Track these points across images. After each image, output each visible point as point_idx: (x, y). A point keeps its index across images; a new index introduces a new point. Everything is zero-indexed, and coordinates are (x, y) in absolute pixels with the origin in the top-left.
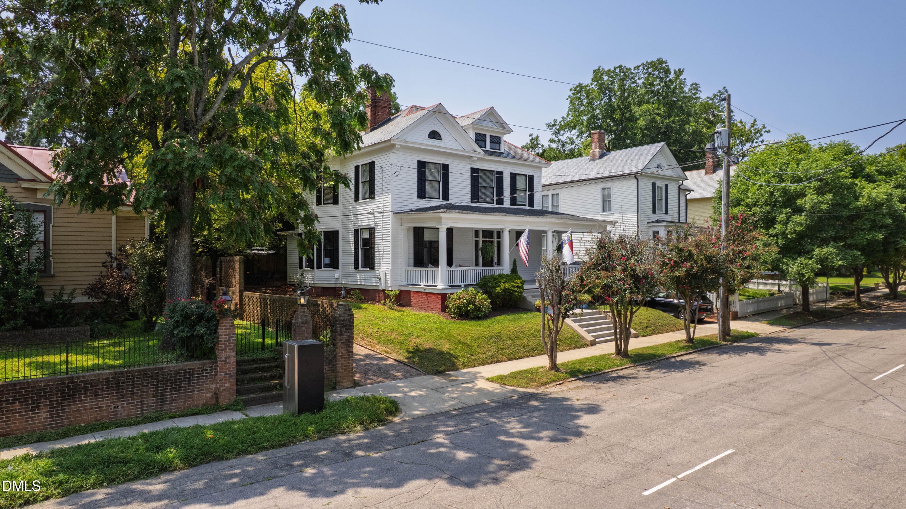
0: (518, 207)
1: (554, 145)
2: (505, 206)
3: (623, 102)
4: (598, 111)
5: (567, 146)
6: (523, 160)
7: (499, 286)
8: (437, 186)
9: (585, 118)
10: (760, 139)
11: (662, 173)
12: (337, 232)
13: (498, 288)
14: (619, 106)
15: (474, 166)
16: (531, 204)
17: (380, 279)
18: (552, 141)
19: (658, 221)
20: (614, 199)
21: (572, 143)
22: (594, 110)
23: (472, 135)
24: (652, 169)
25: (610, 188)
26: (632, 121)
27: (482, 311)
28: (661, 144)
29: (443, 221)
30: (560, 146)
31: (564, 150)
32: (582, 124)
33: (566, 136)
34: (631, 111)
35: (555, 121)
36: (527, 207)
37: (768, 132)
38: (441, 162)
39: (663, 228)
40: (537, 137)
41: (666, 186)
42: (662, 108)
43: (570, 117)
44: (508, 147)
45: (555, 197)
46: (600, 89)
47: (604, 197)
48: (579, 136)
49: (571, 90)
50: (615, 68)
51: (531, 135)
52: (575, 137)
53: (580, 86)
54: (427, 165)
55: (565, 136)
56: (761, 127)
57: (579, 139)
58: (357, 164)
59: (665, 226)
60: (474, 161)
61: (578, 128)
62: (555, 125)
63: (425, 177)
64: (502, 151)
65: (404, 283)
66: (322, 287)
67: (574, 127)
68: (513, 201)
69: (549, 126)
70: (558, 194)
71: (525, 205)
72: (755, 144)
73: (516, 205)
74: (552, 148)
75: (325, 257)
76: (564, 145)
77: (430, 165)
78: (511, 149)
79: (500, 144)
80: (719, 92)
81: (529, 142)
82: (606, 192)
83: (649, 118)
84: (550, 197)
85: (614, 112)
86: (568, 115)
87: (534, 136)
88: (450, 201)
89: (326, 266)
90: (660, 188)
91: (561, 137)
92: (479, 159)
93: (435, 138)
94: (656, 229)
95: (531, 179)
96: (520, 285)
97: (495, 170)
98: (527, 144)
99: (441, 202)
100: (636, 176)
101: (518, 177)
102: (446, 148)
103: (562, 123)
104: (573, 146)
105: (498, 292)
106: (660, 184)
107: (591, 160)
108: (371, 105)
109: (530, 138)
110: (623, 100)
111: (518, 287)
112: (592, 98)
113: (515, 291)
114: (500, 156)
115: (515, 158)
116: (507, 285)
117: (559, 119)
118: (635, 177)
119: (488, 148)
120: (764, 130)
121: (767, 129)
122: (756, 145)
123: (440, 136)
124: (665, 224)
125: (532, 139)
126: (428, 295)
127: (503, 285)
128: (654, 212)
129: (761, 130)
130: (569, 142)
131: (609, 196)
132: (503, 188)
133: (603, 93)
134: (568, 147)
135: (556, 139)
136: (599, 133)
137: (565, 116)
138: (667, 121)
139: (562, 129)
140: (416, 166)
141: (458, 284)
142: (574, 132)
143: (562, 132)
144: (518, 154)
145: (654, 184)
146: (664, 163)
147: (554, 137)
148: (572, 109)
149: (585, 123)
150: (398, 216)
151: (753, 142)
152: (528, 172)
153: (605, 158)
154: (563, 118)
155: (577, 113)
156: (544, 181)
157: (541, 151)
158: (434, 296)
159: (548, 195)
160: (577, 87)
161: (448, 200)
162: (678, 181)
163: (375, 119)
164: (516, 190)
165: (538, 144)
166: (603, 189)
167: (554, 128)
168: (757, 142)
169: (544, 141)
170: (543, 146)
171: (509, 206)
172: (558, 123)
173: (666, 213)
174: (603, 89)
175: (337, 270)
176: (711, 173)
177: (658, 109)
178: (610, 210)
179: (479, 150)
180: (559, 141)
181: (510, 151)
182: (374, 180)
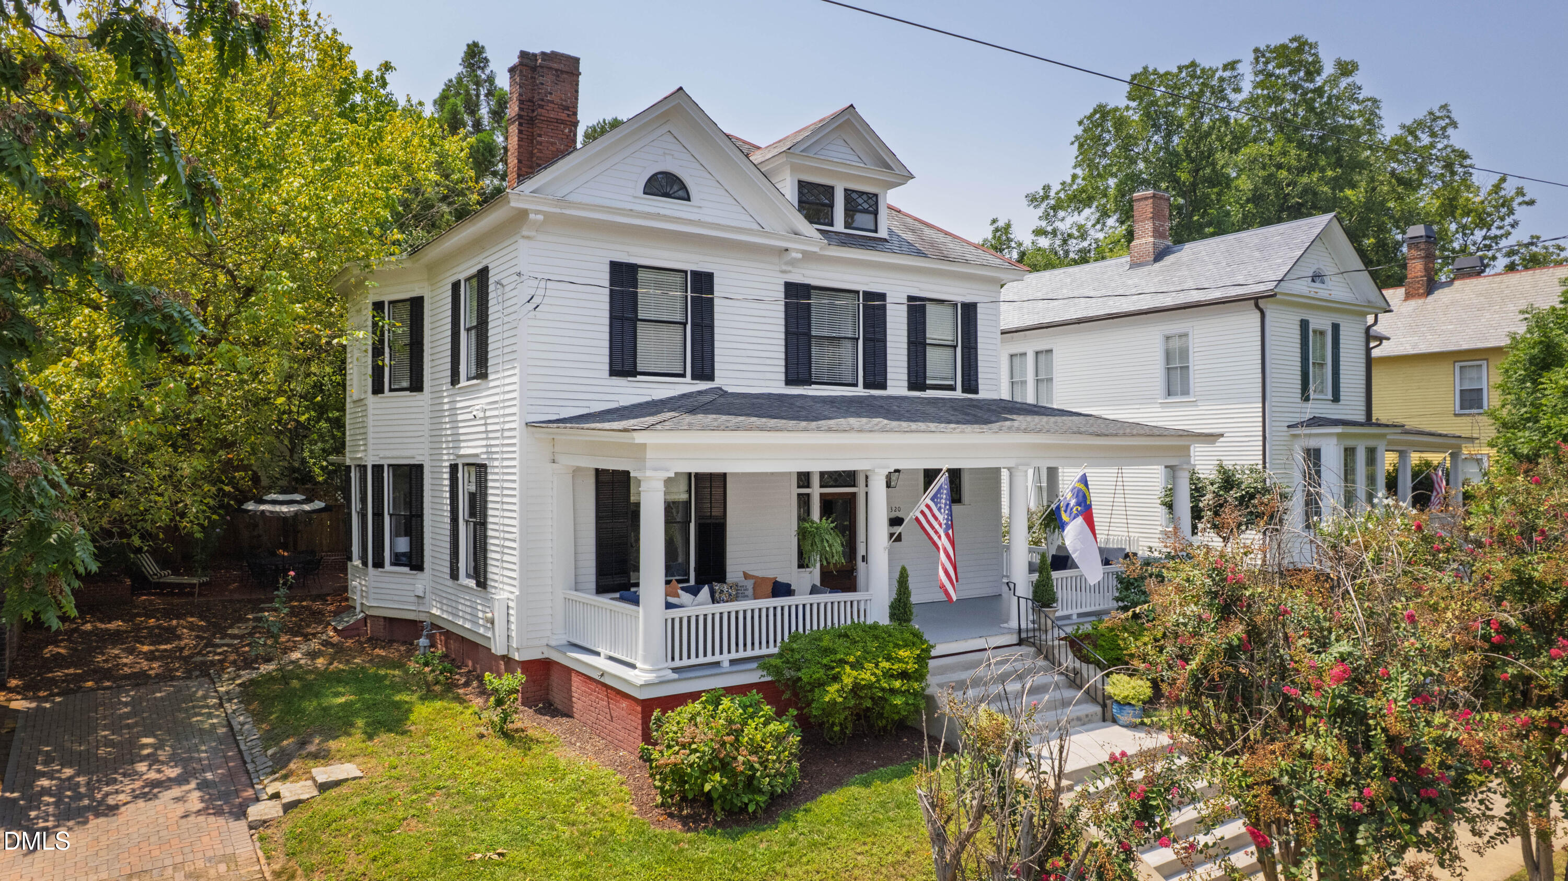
0: (930, 393)
1: (1044, 242)
2: (891, 391)
3: (1197, 144)
4: (1141, 165)
5: (1072, 242)
6: (945, 258)
7: (836, 678)
8: (679, 338)
9: (1112, 182)
10: (1508, 221)
11: (1323, 294)
12: (419, 468)
13: (833, 688)
14: (1187, 152)
15: (799, 276)
16: (971, 385)
17: (492, 623)
18: (1039, 232)
19: (1316, 422)
20: (1196, 363)
21: (1083, 236)
22: (1133, 161)
23: (790, 191)
24: (1302, 287)
25: (1186, 335)
26: (1220, 184)
27: (760, 791)
28: (1321, 221)
29: (649, 454)
30: (1058, 242)
31: (1067, 253)
32: (1105, 196)
33: (1069, 221)
34: (1214, 164)
35: (1047, 188)
36: (958, 394)
37: (1531, 203)
38: (689, 267)
39: (1334, 441)
40: (1008, 226)
41: (1336, 328)
42: (1293, 152)
43: (1079, 181)
44: (905, 224)
45: (1042, 358)
46: (1147, 115)
47: (1168, 356)
48: (1098, 222)
49: (1080, 123)
50: (1180, 69)
51: (994, 221)
52: (1090, 224)
53: (1102, 112)
54: (642, 275)
55: (1067, 222)
56: (1513, 193)
57: (1099, 227)
58: (454, 279)
59: (1339, 435)
60: (793, 263)
61: (1095, 204)
62: (1046, 197)
63: (635, 310)
64: (883, 233)
65: (560, 638)
66: (385, 618)
67: (1088, 202)
68: (917, 380)
69: (1033, 200)
70: (1050, 351)
71: (952, 388)
72: (1494, 232)
73: (923, 387)
74: (1039, 249)
75: (395, 534)
76: (1065, 242)
77: (651, 275)
78: (913, 231)
79: (876, 214)
80: (1431, 113)
81: (990, 236)
82: (1175, 344)
83: (1262, 173)
84: (1030, 359)
85: (1175, 165)
86: (1074, 177)
87: (1001, 224)
88: (718, 382)
89: (398, 560)
90: (1322, 333)
91: (1058, 224)
92: (808, 256)
93: (666, 195)
94: (1313, 443)
95: (969, 311)
96: (911, 667)
97: (861, 288)
98: (985, 240)
99: (688, 386)
100: (1257, 301)
101: (930, 309)
102: (699, 223)
103: (1062, 195)
104: (1085, 244)
105: (834, 703)
106: (1321, 322)
107: (1134, 265)
108: (520, 116)
109: (992, 228)
110: (1198, 136)
111: (904, 675)
112: (1129, 136)
113: (893, 691)
114: (874, 249)
115: (920, 254)
116: (866, 676)
117: (1055, 187)
118: (1257, 306)
119: (839, 225)
120: (1520, 199)
121: (1527, 199)
122: (1499, 232)
123: (684, 187)
124: (1339, 430)
125: (997, 230)
126: (612, 694)
127: (849, 677)
128: (1306, 398)
129: (1512, 199)
130: (1076, 234)
131: (1184, 353)
132: (884, 341)
133: (1154, 126)
134: (1075, 245)
135: (1049, 229)
136: (1154, 196)
137: (1069, 180)
138: (1305, 180)
139: (1062, 208)
140: (604, 278)
141: (709, 659)
142: (1087, 212)
143: (1061, 214)
144: (932, 244)
145: (1304, 325)
146: (1328, 268)
147: (1043, 224)
148: (1083, 161)
149: (1112, 192)
150: (541, 433)
151: (1489, 229)
152: (960, 293)
153: (1169, 260)
154: (1063, 183)
155: (1096, 174)
156: (1011, 318)
157: (1015, 255)
158: (624, 704)
159: (1024, 355)
160: (1095, 112)
161: (711, 378)
162: (1364, 314)
163: (532, 154)
164: (924, 345)
165: (1009, 240)
166: (1168, 338)
167: (1044, 206)
168: (1500, 228)
169: (1023, 235)
170: (1020, 244)
171: (904, 392)
172: (1052, 194)
173: (1336, 398)
174: (1152, 117)
175: (419, 575)
176: (1420, 296)
177: (1284, 154)
178: (1185, 392)
179: (809, 230)
180: (1054, 232)
181: (909, 237)
182: (487, 323)
